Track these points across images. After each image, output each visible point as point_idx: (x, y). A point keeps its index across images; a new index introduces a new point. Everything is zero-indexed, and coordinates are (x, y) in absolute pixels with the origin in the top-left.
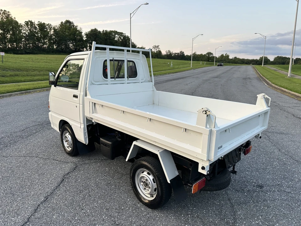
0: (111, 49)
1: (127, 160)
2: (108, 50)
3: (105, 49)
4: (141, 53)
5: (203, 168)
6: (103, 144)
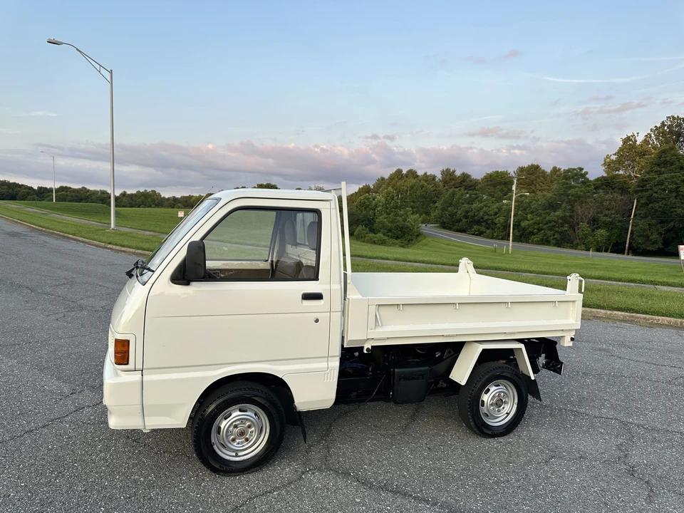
5: (572, 339)
6: (405, 379)
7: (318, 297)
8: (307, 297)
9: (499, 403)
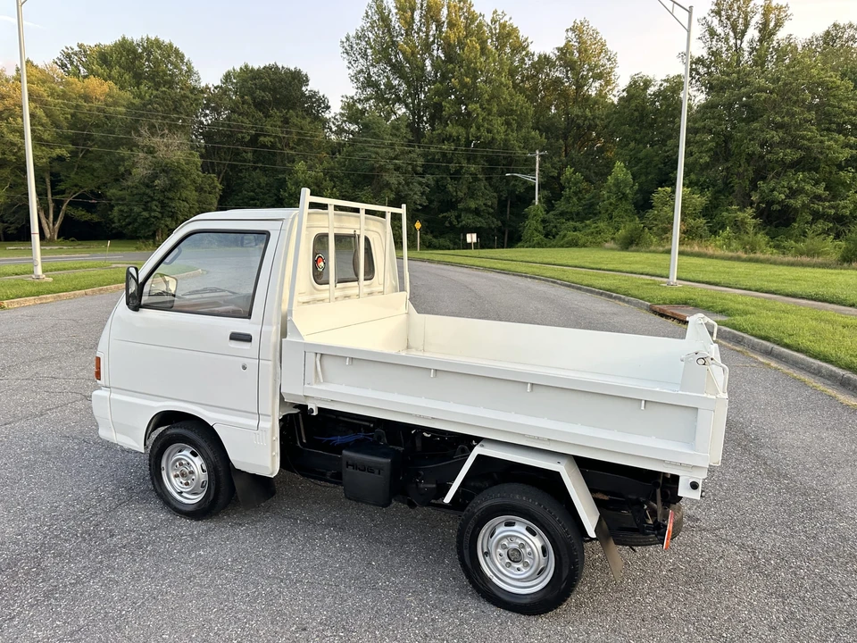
0: (337, 208)
1: (447, 499)
2: (331, 209)
3: (324, 207)
4: (388, 216)
5: (694, 486)
6: (355, 466)
7: (246, 338)
8: (235, 337)
9: (515, 556)
